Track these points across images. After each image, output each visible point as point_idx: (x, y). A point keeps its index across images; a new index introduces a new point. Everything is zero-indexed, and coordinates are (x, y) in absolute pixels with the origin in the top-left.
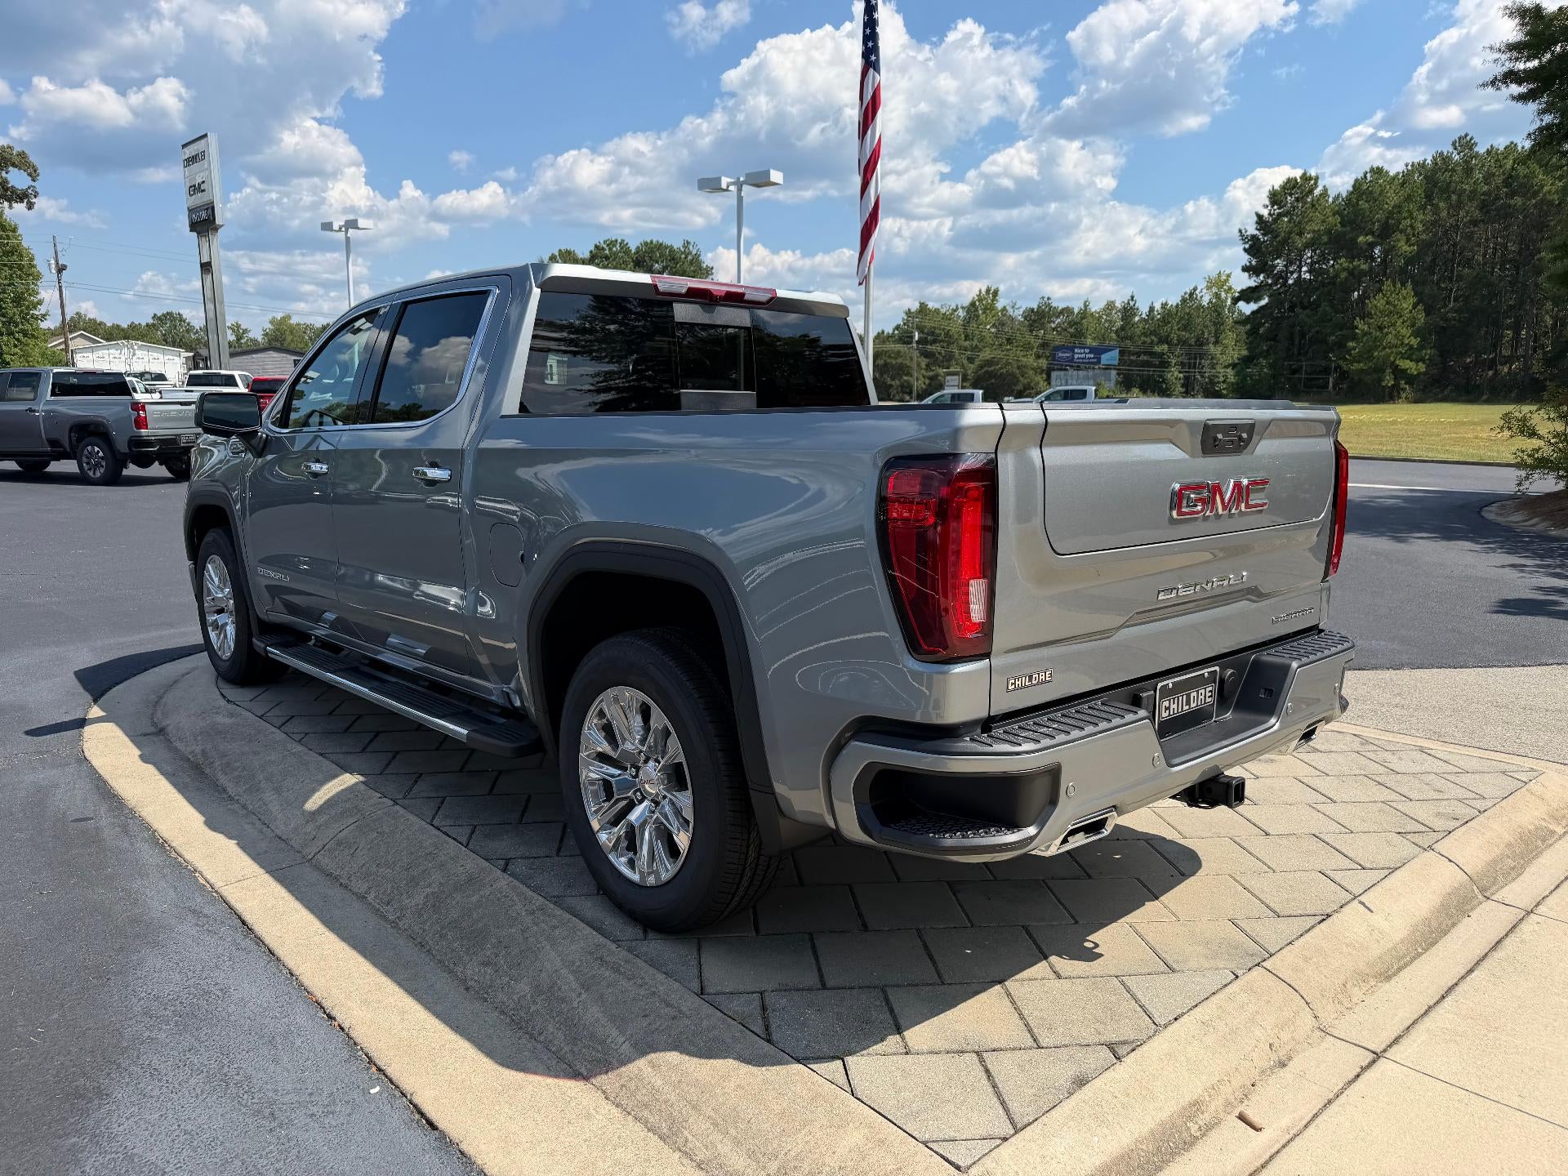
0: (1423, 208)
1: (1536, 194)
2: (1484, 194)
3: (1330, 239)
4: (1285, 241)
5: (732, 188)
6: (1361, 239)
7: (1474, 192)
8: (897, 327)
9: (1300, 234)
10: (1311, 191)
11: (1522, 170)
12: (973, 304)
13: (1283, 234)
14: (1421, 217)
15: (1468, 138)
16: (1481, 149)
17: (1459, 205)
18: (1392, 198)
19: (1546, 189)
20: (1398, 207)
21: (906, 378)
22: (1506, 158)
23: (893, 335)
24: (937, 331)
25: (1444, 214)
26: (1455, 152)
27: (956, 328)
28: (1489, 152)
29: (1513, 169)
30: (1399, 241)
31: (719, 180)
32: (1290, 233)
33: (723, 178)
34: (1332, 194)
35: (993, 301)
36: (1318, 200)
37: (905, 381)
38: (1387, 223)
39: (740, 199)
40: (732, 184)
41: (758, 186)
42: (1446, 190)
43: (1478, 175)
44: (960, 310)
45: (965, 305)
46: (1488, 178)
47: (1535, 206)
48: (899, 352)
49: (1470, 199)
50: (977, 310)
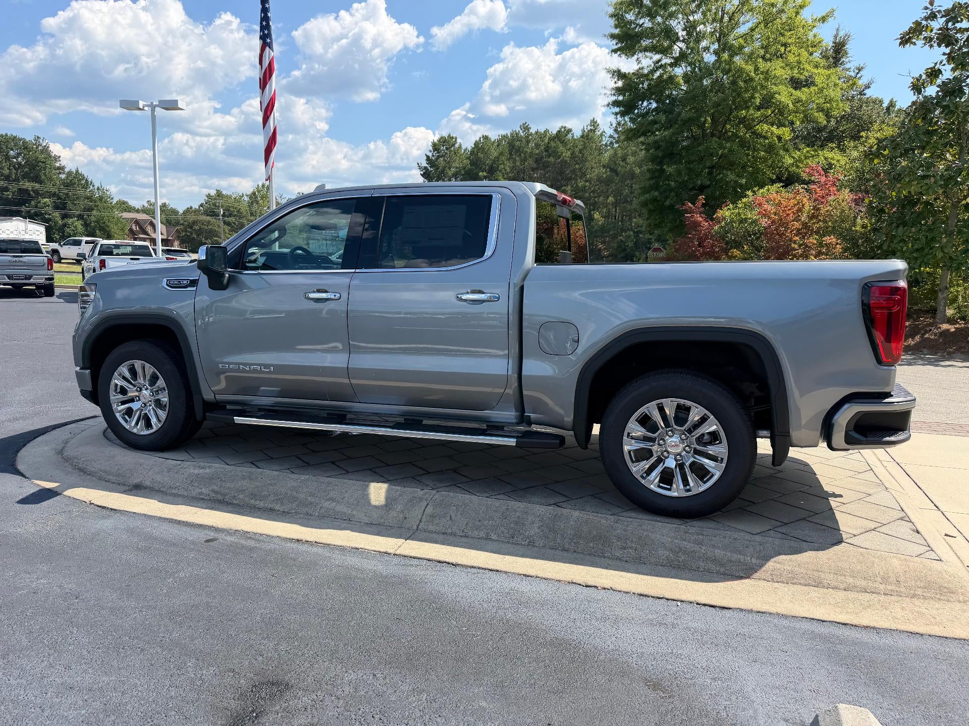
0: (508, 159)
1: (559, 157)
2: (537, 154)
3: (465, 172)
4: (443, 171)
5: (146, 108)
6: (480, 174)
7: (531, 153)
8: (201, 205)
9: (450, 168)
10: (453, 145)
11: (553, 144)
12: (254, 193)
13: (441, 168)
14: (508, 164)
15: (527, 124)
16: (533, 131)
17: (525, 159)
18: (494, 153)
19: (564, 154)
20: (497, 158)
21: (216, 239)
22: (545, 137)
23: (198, 211)
24: (231, 209)
25: (518, 163)
26: (521, 131)
27: (244, 208)
28: (536, 133)
29: (549, 143)
30: (499, 176)
31: (137, 102)
32: (445, 167)
33: (140, 101)
34: (464, 147)
35: (267, 192)
36: (458, 150)
37: (215, 240)
38: (492, 166)
39: (153, 117)
40: (148, 106)
41: (167, 109)
42: (519, 151)
43: (532, 145)
44: (246, 197)
45: (248, 194)
46: (537, 146)
47: (559, 163)
48: (209, 221)
49: (530, 157)
50: (256, 197)
